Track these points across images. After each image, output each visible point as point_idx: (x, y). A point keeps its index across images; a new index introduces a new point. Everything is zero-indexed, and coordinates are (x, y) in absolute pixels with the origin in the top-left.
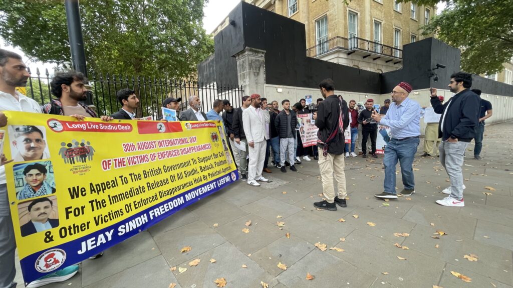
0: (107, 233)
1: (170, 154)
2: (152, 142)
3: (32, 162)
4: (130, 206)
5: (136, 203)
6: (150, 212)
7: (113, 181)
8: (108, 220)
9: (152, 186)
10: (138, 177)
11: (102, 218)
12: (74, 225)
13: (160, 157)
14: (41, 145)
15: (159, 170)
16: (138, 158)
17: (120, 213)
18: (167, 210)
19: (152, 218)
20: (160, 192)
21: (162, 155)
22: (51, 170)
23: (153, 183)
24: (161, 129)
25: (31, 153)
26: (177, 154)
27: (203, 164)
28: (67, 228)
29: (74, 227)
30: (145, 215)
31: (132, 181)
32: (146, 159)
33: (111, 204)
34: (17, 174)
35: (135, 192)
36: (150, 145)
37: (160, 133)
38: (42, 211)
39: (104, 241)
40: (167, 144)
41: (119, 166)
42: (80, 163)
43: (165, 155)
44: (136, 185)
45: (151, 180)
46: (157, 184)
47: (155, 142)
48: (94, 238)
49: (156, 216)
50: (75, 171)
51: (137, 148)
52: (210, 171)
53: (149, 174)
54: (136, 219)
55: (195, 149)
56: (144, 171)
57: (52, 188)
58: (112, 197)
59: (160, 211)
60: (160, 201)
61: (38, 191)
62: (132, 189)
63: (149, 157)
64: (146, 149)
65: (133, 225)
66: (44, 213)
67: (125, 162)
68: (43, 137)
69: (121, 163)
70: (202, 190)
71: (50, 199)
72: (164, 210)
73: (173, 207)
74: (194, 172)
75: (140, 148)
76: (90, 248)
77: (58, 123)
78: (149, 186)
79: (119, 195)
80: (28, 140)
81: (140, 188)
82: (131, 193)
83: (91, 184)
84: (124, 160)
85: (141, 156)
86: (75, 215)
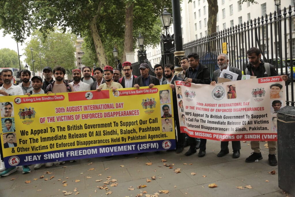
0: (38, 156)
1: (93, 116)
2: (79, 107)
3: (7, 118)
4: (54, 145)
5: (57, 144)
6: (67, 152)
7: (45, 129)
8: (38, 149)
9: (72, 136)
10: (63, 129)
11: (35, 148)
12: (23, 147)
13: (83, 118)
14: (11, 111)
15: (81, 126)
16: (66, 117)
17: (46, 148)
18: (80, 154)
19: (67, 156)
20: (78, 141)
21: (86, 116)
22: (14, 122)
23: (73, 135)
24: (88, 97)
25: (7, 114)
26: (99, 116)
27: (124, 128)
28: (20, 148)
29: (23, 148)
30: (63, 153)
31: (58, 131)
32: (72, 118)
33: (41, 141)
34: (2, 122)
35: (59, 138)
36: (77, 109)
37: (87, 100)
38: (11, 138)
39: (36, 159)
40: (92, 109)
41: (50, 122)
42: (28, 119)
43: (88, 116)
44: (60, 133)
45: (72, 132)
46: (77, 136)
47: (81, 107)
48: (31, 156)
49: (71, 156)
50: (25, 122)
51: (66, 110)
52: (131, 135)
53: (72, 128)
54: (56, 154)
55: (119, 114)
56: (68, 126)
57: (14, 129)
58: (43, 138)
59: (74, 153)
60: (76, 147)
61: (10, 130)
62: (57, 136)
63: (74, 117)
64: (73, 111)
65: (53, 156)
66: (12, 140)
67: (54, 119)
68: (12, 107)
69: (52, 119)
70: (117, 148)
71: (14, 134)
72: (78, 154)
73: (86, 154)
74: (113, 132)
75: (68, 111)
76: (30, 160)
77: (20, 99)
78: (70, 136)
79: (47, 138)
80: (6, 109)
81: (63, 136)
82: (56, 138)
83: (32, 130)
84: (54, 118)
85: (68, 116)
86: (23, 143)
